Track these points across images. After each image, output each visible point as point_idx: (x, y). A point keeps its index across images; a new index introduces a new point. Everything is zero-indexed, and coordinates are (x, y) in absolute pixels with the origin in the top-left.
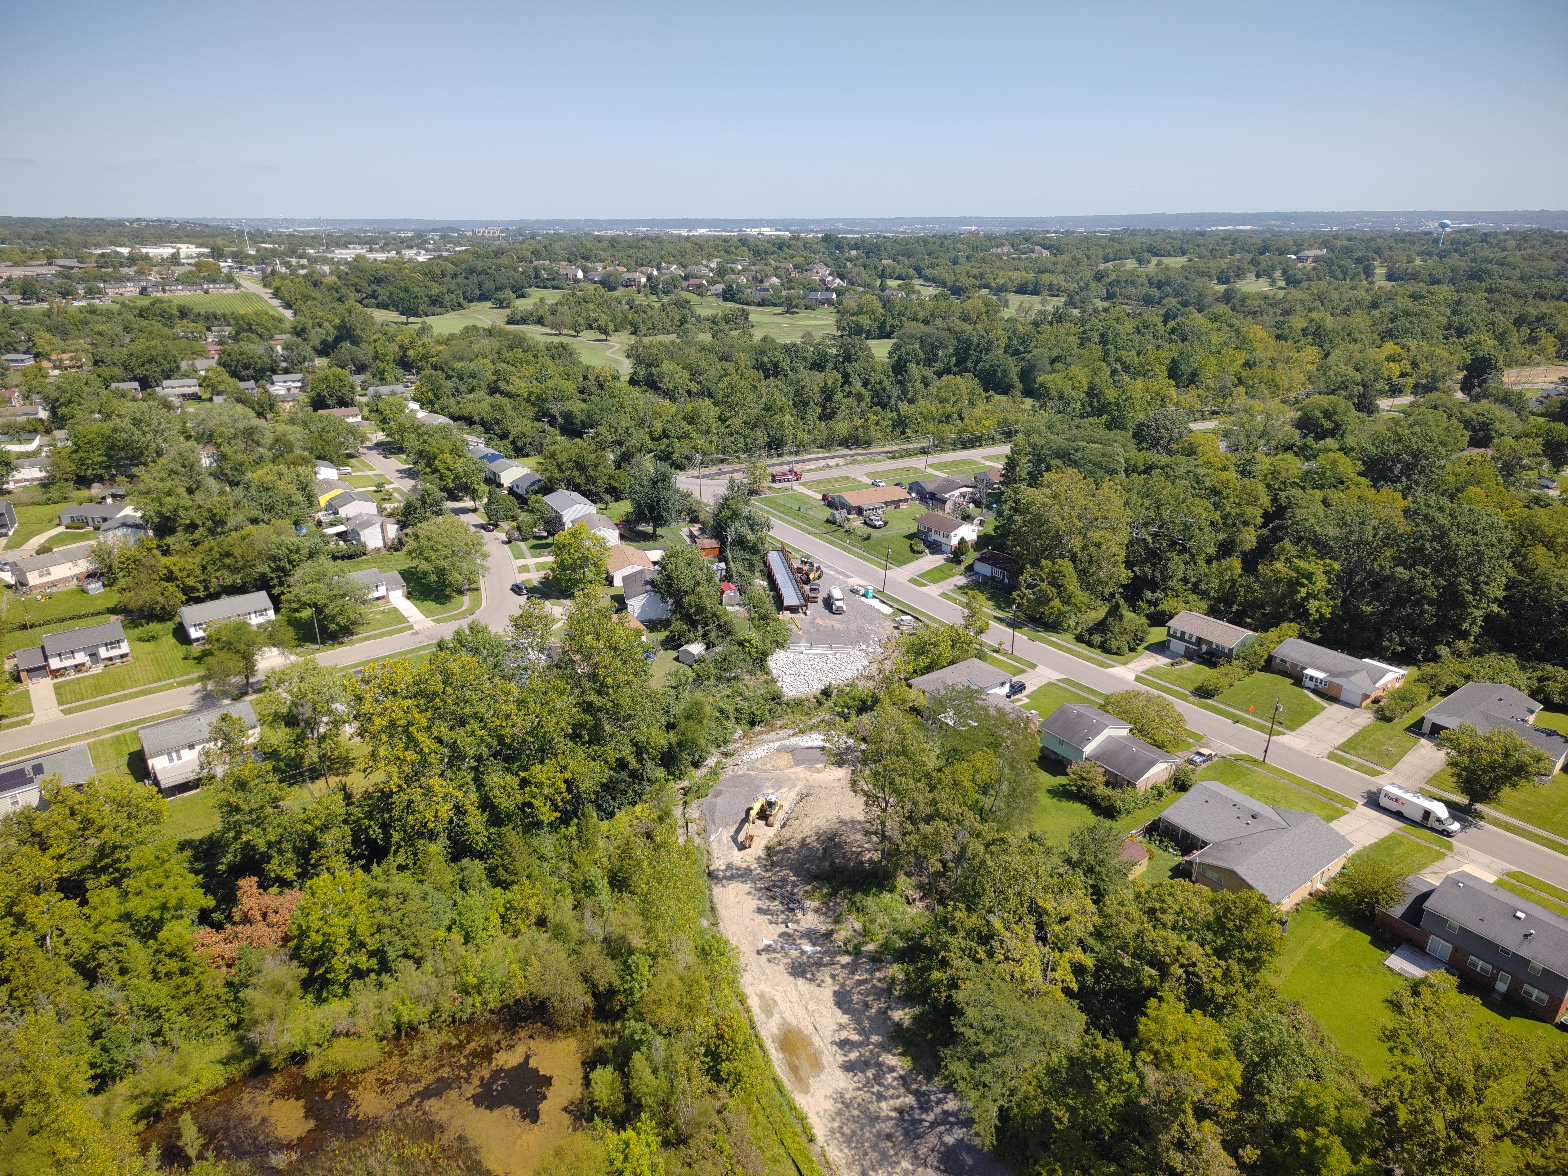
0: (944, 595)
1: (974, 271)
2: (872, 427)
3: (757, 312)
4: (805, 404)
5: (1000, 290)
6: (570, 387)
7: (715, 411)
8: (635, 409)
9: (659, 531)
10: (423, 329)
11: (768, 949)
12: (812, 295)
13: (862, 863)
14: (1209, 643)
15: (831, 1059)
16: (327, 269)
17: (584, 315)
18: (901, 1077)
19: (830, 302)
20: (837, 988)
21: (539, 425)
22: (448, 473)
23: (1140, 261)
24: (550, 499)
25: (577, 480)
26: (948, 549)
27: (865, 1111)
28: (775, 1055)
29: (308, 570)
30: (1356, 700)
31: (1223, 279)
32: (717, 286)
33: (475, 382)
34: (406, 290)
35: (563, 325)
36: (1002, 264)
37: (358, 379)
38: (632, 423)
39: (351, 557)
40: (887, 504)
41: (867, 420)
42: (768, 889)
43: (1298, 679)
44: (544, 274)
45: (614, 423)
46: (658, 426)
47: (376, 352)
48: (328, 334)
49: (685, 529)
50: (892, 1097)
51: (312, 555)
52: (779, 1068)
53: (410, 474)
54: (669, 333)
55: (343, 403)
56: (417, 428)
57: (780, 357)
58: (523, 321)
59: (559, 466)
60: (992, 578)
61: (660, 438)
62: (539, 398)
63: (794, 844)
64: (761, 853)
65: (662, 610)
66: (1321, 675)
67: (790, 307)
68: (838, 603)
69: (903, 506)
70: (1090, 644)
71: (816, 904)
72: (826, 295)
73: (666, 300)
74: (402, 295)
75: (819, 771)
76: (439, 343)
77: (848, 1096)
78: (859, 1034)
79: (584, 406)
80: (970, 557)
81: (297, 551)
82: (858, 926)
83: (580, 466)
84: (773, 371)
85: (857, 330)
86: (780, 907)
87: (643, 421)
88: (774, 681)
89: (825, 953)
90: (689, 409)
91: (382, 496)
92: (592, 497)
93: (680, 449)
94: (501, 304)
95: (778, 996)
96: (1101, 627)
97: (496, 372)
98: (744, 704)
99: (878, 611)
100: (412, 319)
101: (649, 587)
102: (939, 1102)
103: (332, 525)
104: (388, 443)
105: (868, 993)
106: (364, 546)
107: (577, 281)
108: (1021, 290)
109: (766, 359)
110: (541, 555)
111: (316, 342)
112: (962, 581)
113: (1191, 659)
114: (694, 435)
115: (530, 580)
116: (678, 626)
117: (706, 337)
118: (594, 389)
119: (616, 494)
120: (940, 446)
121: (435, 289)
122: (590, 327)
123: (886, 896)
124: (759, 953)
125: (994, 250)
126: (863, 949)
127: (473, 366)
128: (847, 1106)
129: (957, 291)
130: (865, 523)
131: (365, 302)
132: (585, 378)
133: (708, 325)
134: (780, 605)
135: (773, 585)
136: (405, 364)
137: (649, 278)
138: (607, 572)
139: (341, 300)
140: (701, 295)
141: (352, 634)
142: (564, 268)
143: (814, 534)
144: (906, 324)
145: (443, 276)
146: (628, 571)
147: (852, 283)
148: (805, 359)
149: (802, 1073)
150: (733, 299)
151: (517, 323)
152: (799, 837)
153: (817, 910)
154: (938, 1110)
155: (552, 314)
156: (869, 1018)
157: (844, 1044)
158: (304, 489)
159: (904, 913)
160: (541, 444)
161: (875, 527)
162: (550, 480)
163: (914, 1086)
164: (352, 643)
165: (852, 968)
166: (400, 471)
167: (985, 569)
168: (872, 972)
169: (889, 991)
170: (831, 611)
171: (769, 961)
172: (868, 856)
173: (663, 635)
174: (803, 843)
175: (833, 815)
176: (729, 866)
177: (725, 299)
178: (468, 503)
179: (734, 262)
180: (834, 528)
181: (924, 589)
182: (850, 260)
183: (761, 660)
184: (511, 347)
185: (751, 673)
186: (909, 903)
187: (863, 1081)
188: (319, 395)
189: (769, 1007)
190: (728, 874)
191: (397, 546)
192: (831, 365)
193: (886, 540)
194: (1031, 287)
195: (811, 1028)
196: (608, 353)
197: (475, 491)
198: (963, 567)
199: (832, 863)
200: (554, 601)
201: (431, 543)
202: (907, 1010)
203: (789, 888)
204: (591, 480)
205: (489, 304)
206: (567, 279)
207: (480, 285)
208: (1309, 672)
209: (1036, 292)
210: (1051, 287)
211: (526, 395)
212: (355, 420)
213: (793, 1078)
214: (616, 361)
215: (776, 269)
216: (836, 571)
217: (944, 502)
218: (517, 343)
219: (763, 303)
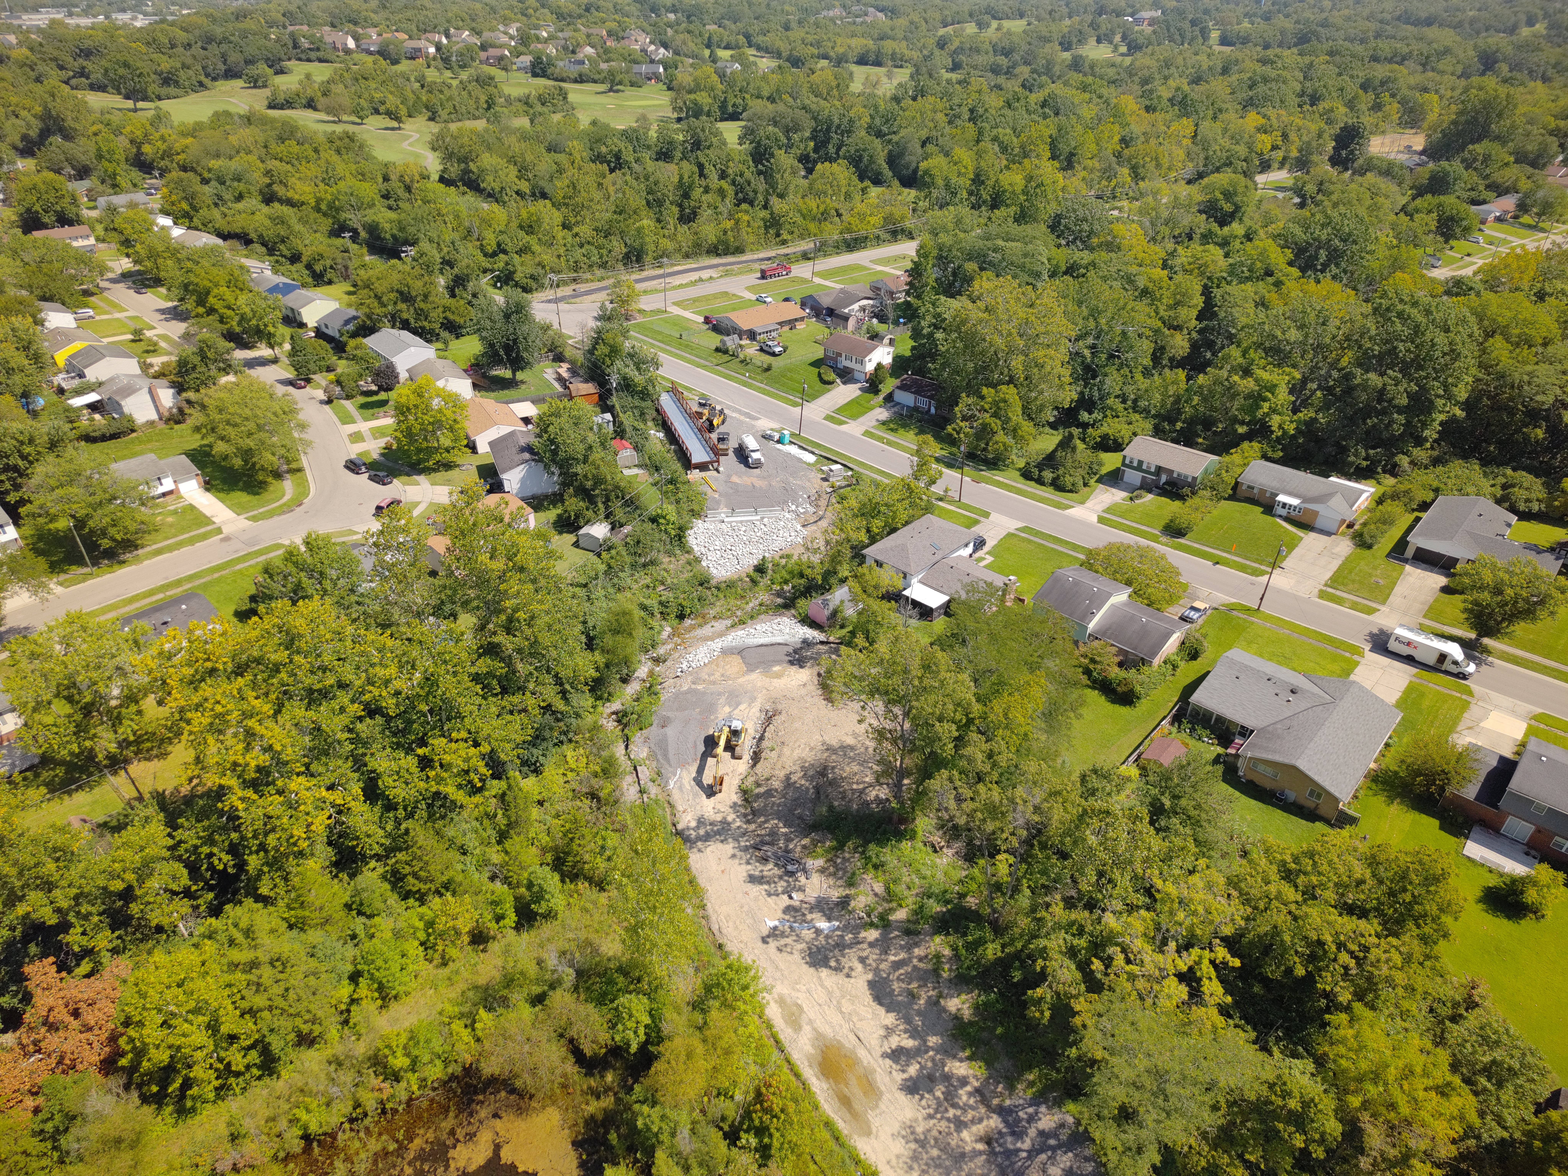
0: (867, 433)
1: (810, 38)
2: (744, 230)
3: (576, 91)
4: (660, 203)
5: (839, 61)
6: (369, 190)
7: (557, 217)
8: (457, 217)
9: (520, 376)
10: (158, 117)
11: (774, 933)
12: (636, 68)
13: (867, 804)
14: (1170, 472)
15: (887, 1079)
16: (12, 39)
17: (366, 95)
18: (977, 1091)
19: (657, 77)
20: (870, 976)
21: (338, 242)
22: (229, 313)
23: (981, 25)
24: (371, 342)
25: (405, 316)
26: (862, 377)
27: (945, 1148)
28: (818, 1086)
29: (50, 469)
30: (1333, 527)
31: (1066, 46)
32: (522, 58)
33: (241, 187)
34: (126, 65)
35: (342, 109)
36: (837, 30)
37: (80, 187)
38: (456, 236)
39: (114, 436)
40: (781, 324)
41: (737, 222)
42: (756, 848)
43: (1269, 507)
44: (305, 43)
45: (434, 235)
46: (491, 240)
47: (99, 149)
48: (29, 126)
49: (550, 371)
50: (973, 1122)
51: (53, 445)
52: (829, 1107)
53: (176, 314)
54: (476, 118)
55: (64, 220)
56: (174, 251)
57: (622, 145)
58: (288, 104)
59: (378, 297)
60: (916, 409)
61: (494, 254)
62: (331, 206)
63: (776, 784)
64: (735, 798)
65: (548, 483)
66: (1294, 502)
67: (613, 84)
68: (756, 456)
69: (800, 326)
70: (1040, 481)
71: (820, 862)
72: (652, 68)
73: (464, 75)
74: (122, 71)
75: (779, 676)
76: (184, 134)
77: (919, 1130)
78: (912, 1037)
79: (392, 215)
80: (889, 385)
81: (31, 441)
82: (879, 888)
83: (406, 297)
84: (617, 163)
85: (697, 112)
86: (777, 871)
87: (469, 232)
88: (698, 560)
89: (845, 928)
90: (524, 214)
91: (142, 346)
92: (426, 335)
93: (523, 268)
94: (255, 83)
95: (801, 998)
96: (1050, 460)
97: (268, 173)
98: (667, 595)
99: (800, 460)
100: (140, 105)
101: (527, 456)
102: (1031, 1119)
103: (79, 392)
104: (139, 273)
105: (909, 978)
106: (130, 420)
107: (348, 51)
108: (862, 61)
109: (604, 149)
110: (375, 417)
111: (16, 138)
112: (883, 414)
113: (1150, 491)
114: (536, 248)
115: (366, 453)
116: (574, 504)
117: (523, 122)
118: (401, 192)
119: (454, 329)
120: (822, 250)
121: (166, 64)
122: (377, 112)
123: (906, 845)
124: (764, 940)
125: (825, 13)
126: (892, 918)
127: (234, 165)
128: (922, 1143)
129: (796, 62)
130: (761, 350)
131: (74, 82)
132: (386, 179)
133: (521, 107)
134: (686, 462)
135: (672, 437)
136: (144, 165)
137: (439, 48)
138: (467, 437)
139: (38, 80)
140: (505, 69)
141: (136, 547)
142: (329, 35)
143: (704, 367)
144: (750, 103)
145: (173, 46)
146: (494, 433)
147: (677, 53)
148: (649, 147)
149: (857, 1106)
150: (544, 75)
151: (281, 107)
152: (782, 774)
153: (822, 871)
154: (1032, 1132)
155: (324, 94)
156: (919, 1013)
157: (897, 1055)
158: (26, 348)
159: (934, 866)
160: (346, 268)
161: (774, 354)
162: (369, 317)
163: (995, 1102)
164: (138, 560)
165: (883, 946)
166: (162, 311)
167: (907, 399)
168: (909, 948)
169: (936, 972)
170: (747, 465)
171: (780, 950)
172: (874, 793)
173: (552, 514)
174: (788, 782)
175: (816, 739)
176: (701, 822)
177: (535, 75)
178: (263, 351)
179: (537, 27)
180: (726, 358)
181: (844, 428)
182: (669, 25)
183: (680, 537)
184: (282, 139)
185: (670, 553)
186: (935, 851)
187: (933, 1103)
188: (29, 210)
189: (794, 1017)
190: (702, 832)
191: (177, 418)
192: (678, 154)
193: (790, 370)
194: (872, 57)
195: (852, 1037)
196: (405, 145)
197: (270, 336)
198: (881, 396)
199: (831, 808)
200: (404, 478)
201: (224, 416)
202: (964, 997)
203: (781, 844)
204: (421, 314)
205: (239, 83)
206: (335, 48)
207: (224, 57)
208: (1282, 498)
209: (878, 63)
210: (893, 57)
211: (313, 202)
212: (86, 242)
213: (848, 1116)
214: (417, 156)
215: (588, 36)
216: (740, 412)
217: (846, 318)
218: (287, 133)
219: (580, 79)
